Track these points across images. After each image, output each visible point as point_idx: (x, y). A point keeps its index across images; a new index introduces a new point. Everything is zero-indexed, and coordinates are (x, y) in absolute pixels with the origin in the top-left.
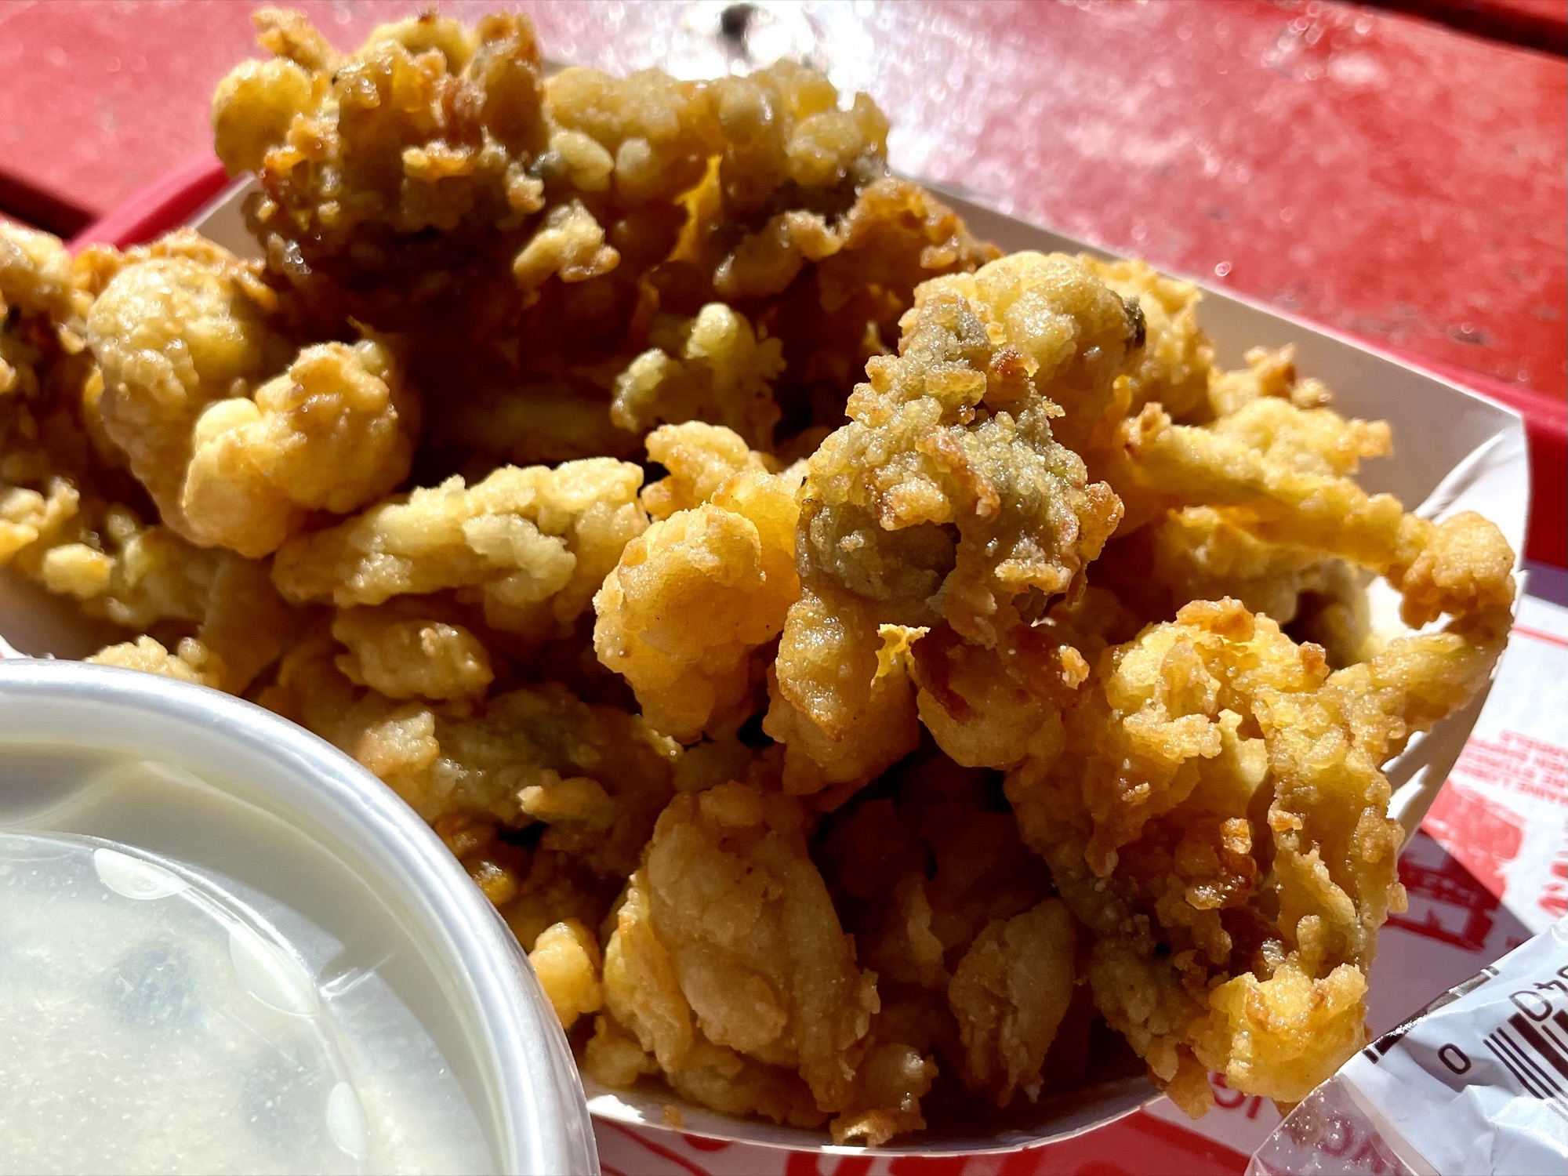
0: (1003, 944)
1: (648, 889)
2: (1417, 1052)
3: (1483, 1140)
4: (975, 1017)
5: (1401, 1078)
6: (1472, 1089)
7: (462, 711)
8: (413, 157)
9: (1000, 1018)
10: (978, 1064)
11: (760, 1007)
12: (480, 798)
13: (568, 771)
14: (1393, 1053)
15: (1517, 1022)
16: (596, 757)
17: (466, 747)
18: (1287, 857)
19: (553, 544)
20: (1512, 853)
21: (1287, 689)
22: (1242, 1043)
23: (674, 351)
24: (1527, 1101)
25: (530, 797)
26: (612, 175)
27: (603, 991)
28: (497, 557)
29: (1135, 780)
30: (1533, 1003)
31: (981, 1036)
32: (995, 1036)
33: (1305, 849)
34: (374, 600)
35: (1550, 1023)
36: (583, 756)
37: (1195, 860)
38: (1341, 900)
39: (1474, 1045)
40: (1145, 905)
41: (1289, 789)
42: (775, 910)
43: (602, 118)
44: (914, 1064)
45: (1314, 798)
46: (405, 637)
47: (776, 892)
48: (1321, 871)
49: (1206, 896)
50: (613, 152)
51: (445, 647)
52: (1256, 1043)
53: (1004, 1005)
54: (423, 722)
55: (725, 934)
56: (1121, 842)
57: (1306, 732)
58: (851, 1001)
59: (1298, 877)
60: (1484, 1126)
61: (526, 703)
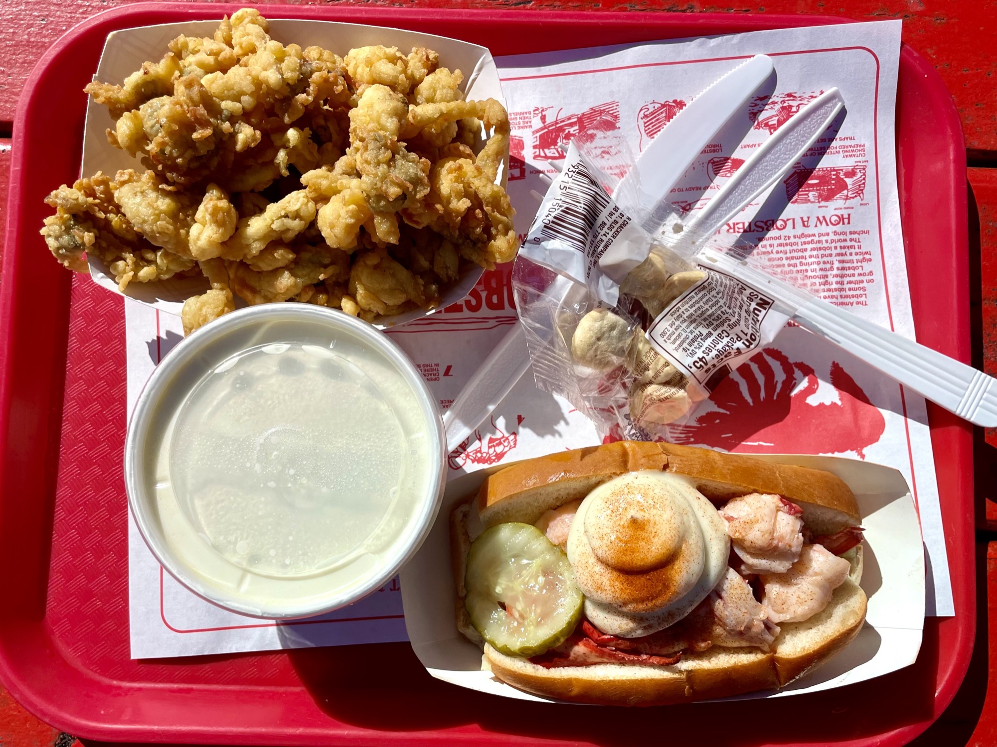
0: (441, 256)
1: (361, 283)
2: (530, 242)
3: (547, 252)
4: (442, 273)
5: (529, 248)
6: (542, 243)
7: (293, 266)
8: (195, 136)
9: (447, 270)
10: (445, 280)
11: (400, 296)
12: (309, 282)
13: (326, 266)
14: (526, 244)
15: (545, 227)
16: (330, 260)
17: (300, 273)
18: (491, 214)
19: (297, 221)
20: (523, 148)
21: (475, 177)
22: (497, 255)
23: (285, 147)
24: (552, 241)
25: (322, 277)
26: (243, 108)
27: (360, 306)
28: (283, 228)
29: (457, 217)
30: (547, 222)
31: (445, 276)
32: (447, 274)
33: (494, 212)
34: (257, 254)
35: (551, 224)
36: (327, 261)
37: (473, 223)
38: (504, 218)
39: (540, 236)
40: (467, 237)
41: (485, 201)
42: (393, 275)
43: (231, 92)
44: (434, 287)
45: (491, 200)
46: (270, 257)
47: (391, 272)
48: (498, 216)
49: (478, 230)
50: (240, 102)
51: (282, 255)
52: (500, 255)
53: (447, 268)
54: (287, 274)
55: (387, 286)
56: (458, 227)
57: (483, 186)
58: (417, 283)
59: (495, 218)
60: (547, 250)
61: (306, 256)
